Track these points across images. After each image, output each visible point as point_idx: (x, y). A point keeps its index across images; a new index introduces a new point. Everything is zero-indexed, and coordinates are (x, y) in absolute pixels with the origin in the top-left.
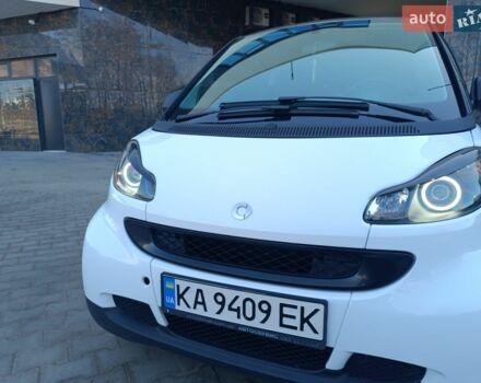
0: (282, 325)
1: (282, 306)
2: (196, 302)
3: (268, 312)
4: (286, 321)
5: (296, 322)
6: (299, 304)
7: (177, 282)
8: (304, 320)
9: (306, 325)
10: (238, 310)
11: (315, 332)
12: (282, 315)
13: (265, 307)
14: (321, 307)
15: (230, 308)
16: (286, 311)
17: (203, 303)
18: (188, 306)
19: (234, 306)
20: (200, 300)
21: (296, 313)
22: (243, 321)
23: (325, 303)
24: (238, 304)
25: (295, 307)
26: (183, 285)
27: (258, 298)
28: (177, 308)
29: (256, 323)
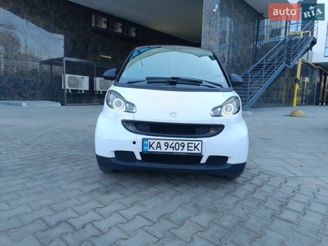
0: (188, 150)
1: (188, 144)
2: (157, 147)
3: (184, 147)
4: (189, 148)
5: (193, 148)
6: (194, 142)
7: (149, 141)
8: (195, 147)
9: (196, 149)
10: (173, 147)
11: (199, 150)
12: (188, 147)
13: (183, 145)
14: (200, 142)
15: (170, 147)
16: (190, 145)
17: (160, 147)
18: (154, 149)
19: (172, 146)
20: (159, 146)
21: (193, 145)
22: (175, 151)
23: (201, 141)
24: (174, 145)
25: (192, 143)
26: (152, 142)
27: (180, 142)
28: (149, 150)
29: (179, 151)
